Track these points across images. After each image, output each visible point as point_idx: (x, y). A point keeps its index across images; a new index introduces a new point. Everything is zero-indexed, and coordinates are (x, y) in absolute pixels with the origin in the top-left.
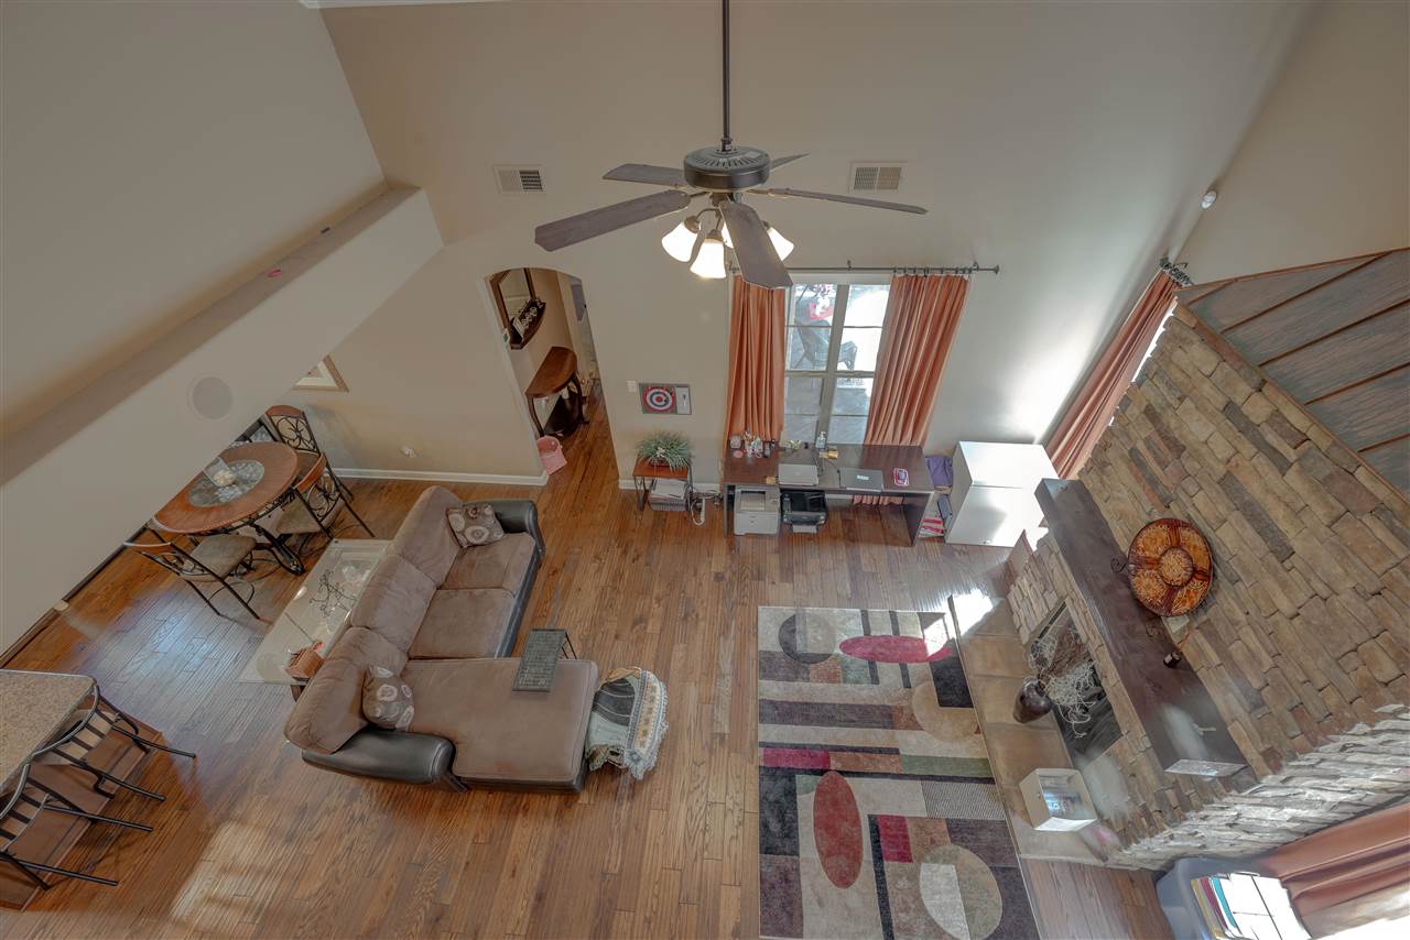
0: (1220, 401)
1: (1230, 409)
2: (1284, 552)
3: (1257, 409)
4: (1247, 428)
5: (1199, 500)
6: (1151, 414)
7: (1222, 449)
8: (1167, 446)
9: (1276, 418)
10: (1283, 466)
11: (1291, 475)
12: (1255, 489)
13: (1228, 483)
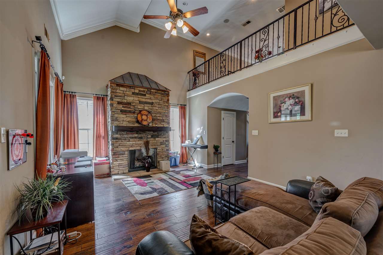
0: (131, 93)
1: (133, 93)
2: (152, 103)
3: (137, 91)
4: (137, 94)
5: (139, 107)
6: (119, 103)
7: (137, 99)
8: (128, 105)
9: (139, 91)
10: (145, 95)
11: (147, 95)
12: (144, 100)
13: (140, 102)
